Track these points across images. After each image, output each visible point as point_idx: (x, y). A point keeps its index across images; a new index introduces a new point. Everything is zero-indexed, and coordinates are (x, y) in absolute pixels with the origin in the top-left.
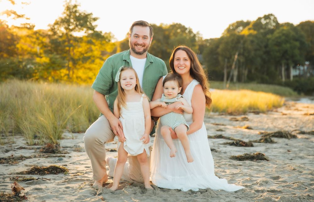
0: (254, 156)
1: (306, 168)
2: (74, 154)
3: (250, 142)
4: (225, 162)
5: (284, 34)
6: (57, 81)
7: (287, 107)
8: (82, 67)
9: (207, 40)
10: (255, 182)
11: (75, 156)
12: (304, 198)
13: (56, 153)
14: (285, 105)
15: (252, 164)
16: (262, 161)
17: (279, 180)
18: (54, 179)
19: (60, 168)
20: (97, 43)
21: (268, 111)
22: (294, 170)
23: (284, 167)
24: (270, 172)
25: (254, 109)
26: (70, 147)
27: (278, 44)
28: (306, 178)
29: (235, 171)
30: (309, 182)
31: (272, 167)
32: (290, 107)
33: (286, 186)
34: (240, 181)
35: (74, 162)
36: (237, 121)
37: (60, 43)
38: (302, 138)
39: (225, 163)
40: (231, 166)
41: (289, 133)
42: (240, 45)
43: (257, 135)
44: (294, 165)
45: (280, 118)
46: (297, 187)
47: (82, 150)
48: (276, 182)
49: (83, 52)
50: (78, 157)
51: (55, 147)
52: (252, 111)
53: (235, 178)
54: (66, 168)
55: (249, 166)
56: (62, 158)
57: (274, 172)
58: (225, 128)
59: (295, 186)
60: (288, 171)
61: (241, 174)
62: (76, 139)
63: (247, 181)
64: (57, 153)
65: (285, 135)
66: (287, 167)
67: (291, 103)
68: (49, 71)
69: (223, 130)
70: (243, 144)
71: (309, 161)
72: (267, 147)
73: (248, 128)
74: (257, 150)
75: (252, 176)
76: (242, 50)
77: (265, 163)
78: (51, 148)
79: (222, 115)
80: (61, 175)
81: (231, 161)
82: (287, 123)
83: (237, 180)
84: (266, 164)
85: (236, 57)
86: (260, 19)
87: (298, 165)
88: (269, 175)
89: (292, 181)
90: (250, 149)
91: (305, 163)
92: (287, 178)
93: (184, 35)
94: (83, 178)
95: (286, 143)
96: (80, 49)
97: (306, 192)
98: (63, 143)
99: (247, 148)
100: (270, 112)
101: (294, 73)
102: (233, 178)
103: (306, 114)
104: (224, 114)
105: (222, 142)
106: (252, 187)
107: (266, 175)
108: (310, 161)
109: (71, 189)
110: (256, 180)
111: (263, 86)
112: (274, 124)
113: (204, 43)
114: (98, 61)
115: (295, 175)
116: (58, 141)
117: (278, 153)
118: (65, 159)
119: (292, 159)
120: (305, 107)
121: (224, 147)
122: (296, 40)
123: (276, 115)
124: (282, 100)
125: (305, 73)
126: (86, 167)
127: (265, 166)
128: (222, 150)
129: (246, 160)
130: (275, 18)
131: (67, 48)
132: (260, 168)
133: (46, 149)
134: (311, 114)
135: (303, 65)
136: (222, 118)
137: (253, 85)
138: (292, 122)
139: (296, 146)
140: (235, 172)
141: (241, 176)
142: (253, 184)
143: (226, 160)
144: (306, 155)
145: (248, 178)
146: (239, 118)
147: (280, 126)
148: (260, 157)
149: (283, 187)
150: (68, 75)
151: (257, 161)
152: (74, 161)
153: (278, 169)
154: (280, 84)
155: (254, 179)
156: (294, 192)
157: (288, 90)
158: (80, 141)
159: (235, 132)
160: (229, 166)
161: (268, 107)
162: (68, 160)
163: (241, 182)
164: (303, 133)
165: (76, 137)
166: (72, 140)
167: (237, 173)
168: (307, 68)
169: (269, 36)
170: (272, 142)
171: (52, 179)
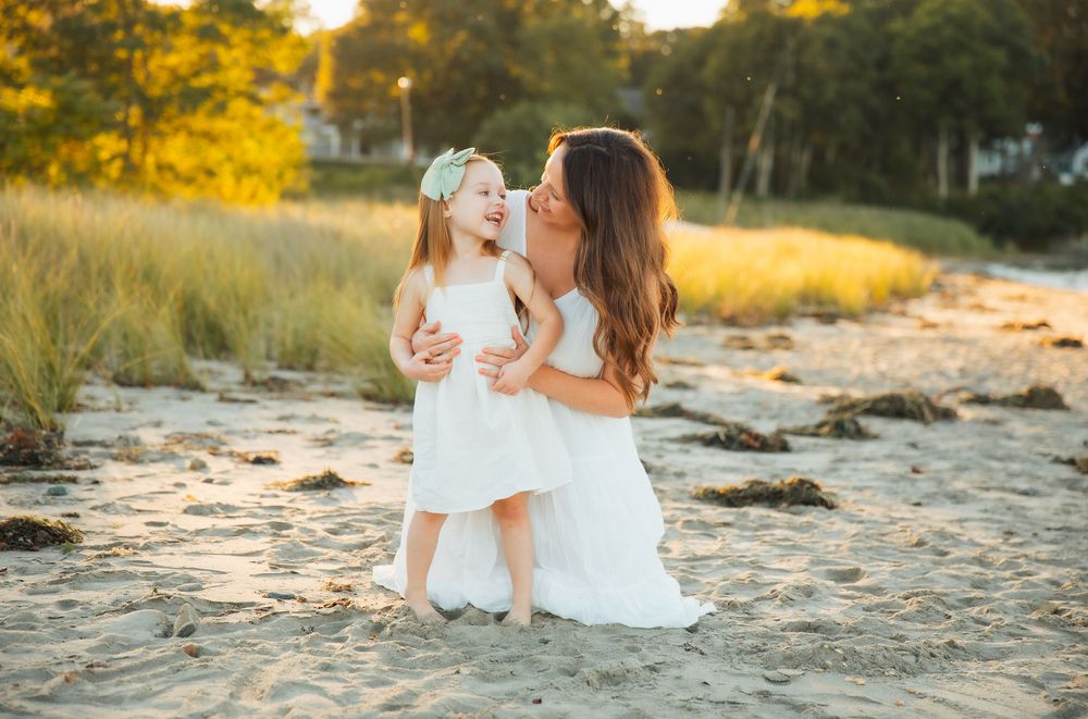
0: (781, 492)
1: (965, 539)
2: (112, 470)
3: (781, 432)
4: (672, 512)
5: (950, 19)
6: (81, 178)
7: (944, 295)
8: (177, 130)
9: (661, 36)
10: (767, 592)
11: (114, 480)
12: (932, 655)
13: (44, 467)
14: (937, 286)
15: (770, 521)
16: (811, 508)
17: (858, 584)
18: (23, 571)
19: (48, 529)
20: (239, 36)
21: (871, 310)
22: (920, 544)
23: (883, 535)
24: (830, 553)
25: (820, 303)
26: (103, 444)
28: (955, 577)
29: (704, 546)
30: (964, 591)
31: (840, 533)
32: (954, 297)
33: (878, 606)
34: (714, 585)
35: (108, 505)
36: (749, 348)
37: (92, 31)
38: (976, 421)
39: (673, 515)
40: (694, 528)
41: (928, 401)
42: (786, 58)
43: (809, 407)
44: (922, 526)
45: (911, 341)
46: (918, 611)
47: (146, 458)
48: (845, 592)
49: (183, 71)
50: (129, 484)
51: (42, 442)
52: (812, 309)
53: (699, 574)
54: (75, 525)
55: (756, 530)
56: (64, 486)
57: (846, 553)
58: (700, 377)
59: (911, 607)
60: (895, 549)
61: (723, 557)
62: (130, 410)
63: (740, 585)
64: (49, 464)
65: (915, 409)
66: (896, 535)
67: (962, 280)
68: (52, 139)
69: (692, 382)
70: (752, 442)
71: (981, 511)
72: (840, 455)
73: (784, 378)
74: (799, 468)
75: (762, 568)
76: (790, 78)
77: (822, 516)
78: (25, 447)
79: (698, 323)
80: (50, 554)
81: (696, 506)
82: (931, 361)
83: (705, 580)
84: (821, 519)
85: (768, 99)
87: (938, 526)
88: (826, 563)
89: (902, 589)
90: (774, 462)
91: (966, 520)
92: (887, 576)
93: (577, 14)
94: (131, 569)
95: (910, 440)
96: (172, 60)
97: (945, 631)
98: (76, 426)
99: (765, 457)
100: (877, 317)
101: (981, 164)
102: (692, 573)
103: (1009, 327)
104: (705, 319)
105: (676, 433)
106: (751, 611)
107: (813, 563)
108: (986, 511)
109: (78, 609)
110: (772, 584)
111: (866, 214)
112: (883, 366)
113: (653, 45)
114: (239, 106)
115: (918, 565)
116: (59, 418)
117: (878, 479)
118: (73, 491)
119: (918, 504)
120: (1011, 298)
121: (681, 450)
122: (996, 41)
123: (896, 328)
124: (929, 269)
125: (1024, 165)
126: (148, 524)
127: (816, 528)
128: (670, 465)
129: (750, 505)
131: (122, 54)
132: (798, 537)
133: (5, 452)
134: (1027, 327)
135: (1018, 136)
136: (696, 336)
137: (827, 209)
138: (953, 355)
139: (947, 451)
140: (700, 553)
141: (723, 567)
142: (757, 600)
143: (678, 505)
144: (976, 488)
145: (744, 574)
146: (757, 336)
147: (904, 374)
148: (803, 495)
149: (867, 609)
150: (126, 156)
151: (793, 508)
152: (110, 498)
153: (859, 541)
154: (930, 207)
155: (767, 577)
156: (901, 628)
157: (959, 230)
158: (144, 418)
159: (732, 394)
160: (683, 528)
161: (871, 296)
162: (86, 495)
163: (716, 589)
164: (982, 400)
165: (131, 404)
166: (114, 414)
167: (708, 554)
168: (1035, 149)
169: (897, 25)
170: (860, 434)
171: (13, 570)
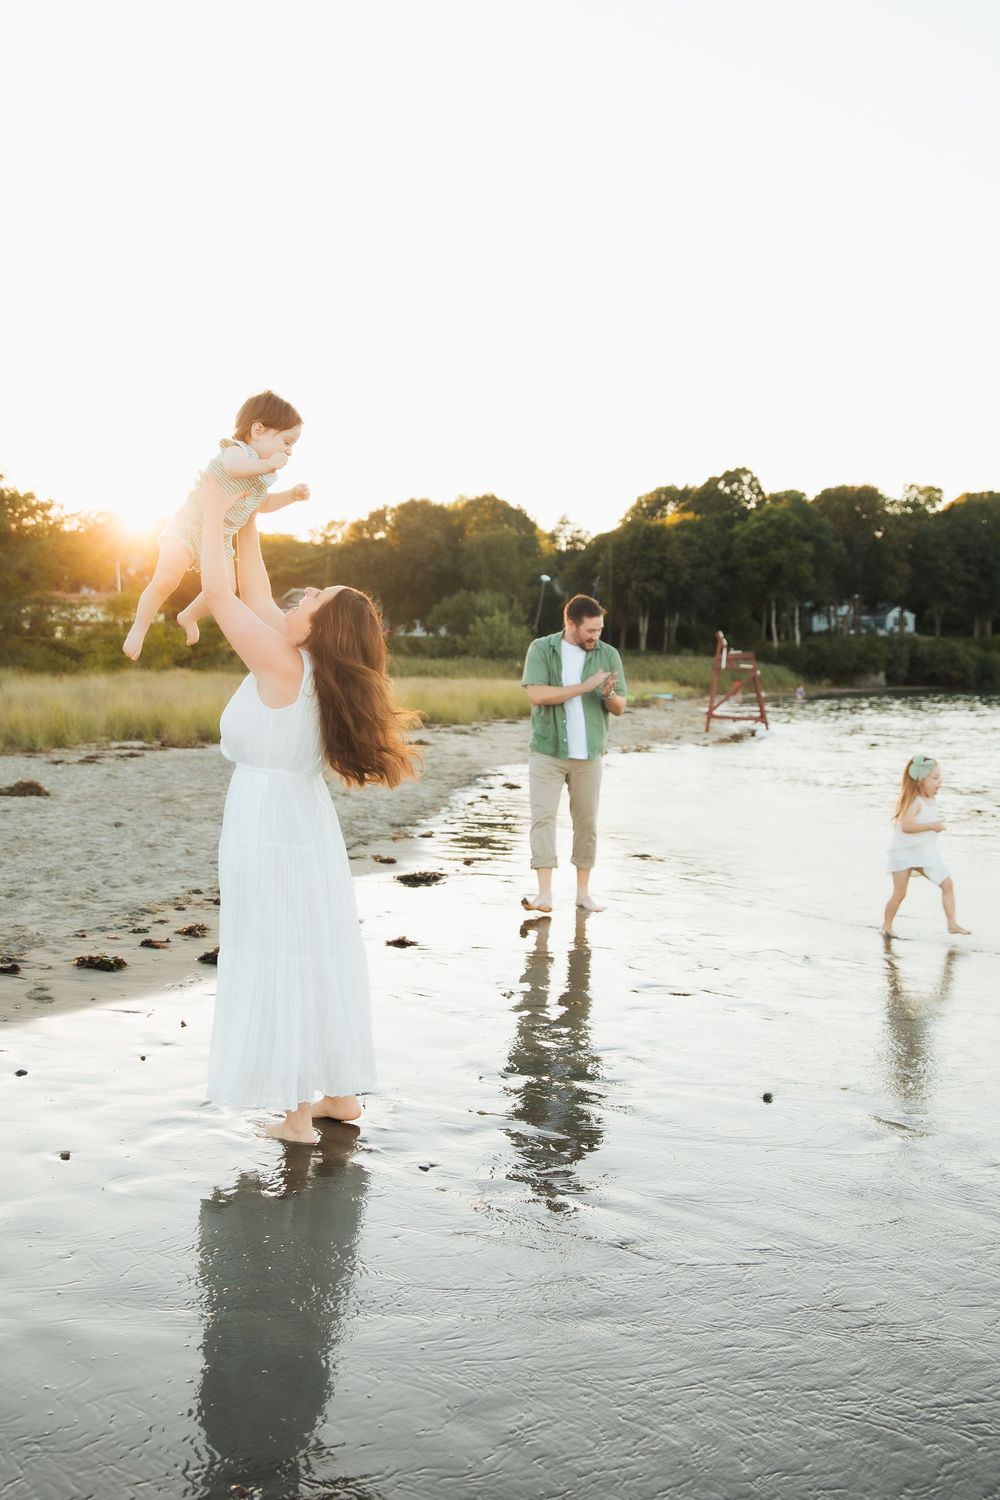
27: (757, 549)
42: (654, 554)
86: (713, 482)
122: (807, 539)
130: (754, 479)
169: (735, 529)
